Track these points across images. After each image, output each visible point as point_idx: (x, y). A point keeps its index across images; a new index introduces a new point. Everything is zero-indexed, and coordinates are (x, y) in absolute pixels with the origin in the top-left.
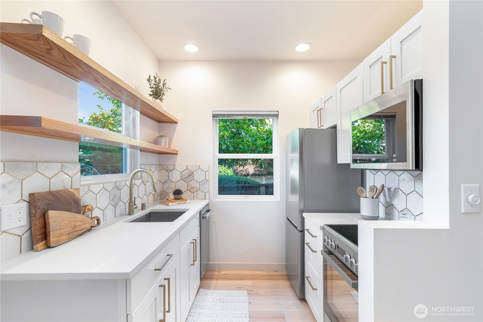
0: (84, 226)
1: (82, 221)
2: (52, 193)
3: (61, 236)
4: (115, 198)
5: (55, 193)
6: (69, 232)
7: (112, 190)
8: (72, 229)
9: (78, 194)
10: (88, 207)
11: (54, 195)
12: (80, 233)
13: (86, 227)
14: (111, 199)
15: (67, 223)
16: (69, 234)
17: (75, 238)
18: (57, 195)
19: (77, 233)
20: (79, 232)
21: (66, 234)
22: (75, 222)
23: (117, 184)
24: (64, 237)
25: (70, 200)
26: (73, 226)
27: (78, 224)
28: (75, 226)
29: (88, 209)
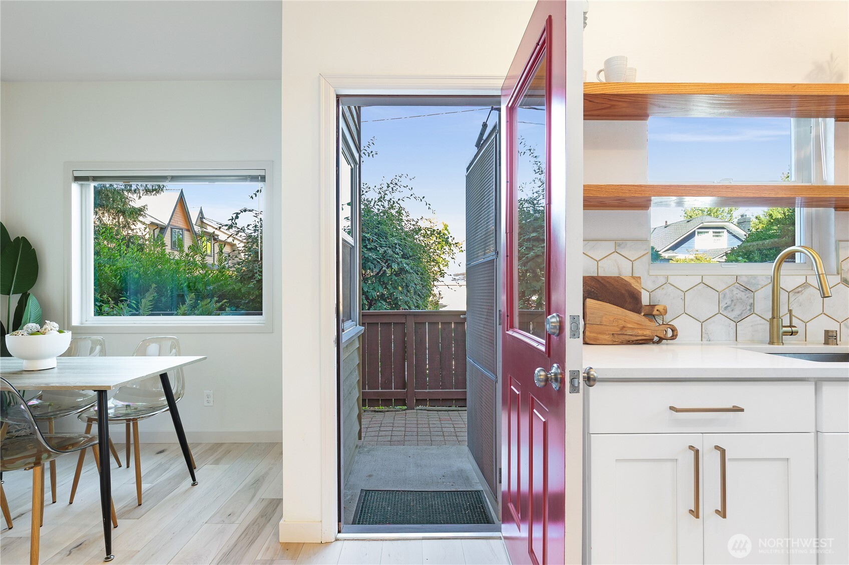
0: (640, 332)
1: (638, 324)
2: (596, 279)
3: (601, 333)
4: (735, 305)
5: (600, 280)
6: (613, 333)
7: (727, 291)
8: (619, 329)
9: (636, 284)
10: (657, 308)
11: (598, 281)
12: (632, 339)
13: (645, 333)
14: (723, 305)
15: (612, 320)
16: (613, 334)
17: (622, 343)
18: (602, 282)
19: (627, 338)
20: (631, 337)
21: (609, 334)
22: (625, 321)
23: (742, 280)
24: (606, 337)
25: (623, 292)
26: (622, 326)
27: (629, 326)
28: (624, 327)
29: (657, 310)
